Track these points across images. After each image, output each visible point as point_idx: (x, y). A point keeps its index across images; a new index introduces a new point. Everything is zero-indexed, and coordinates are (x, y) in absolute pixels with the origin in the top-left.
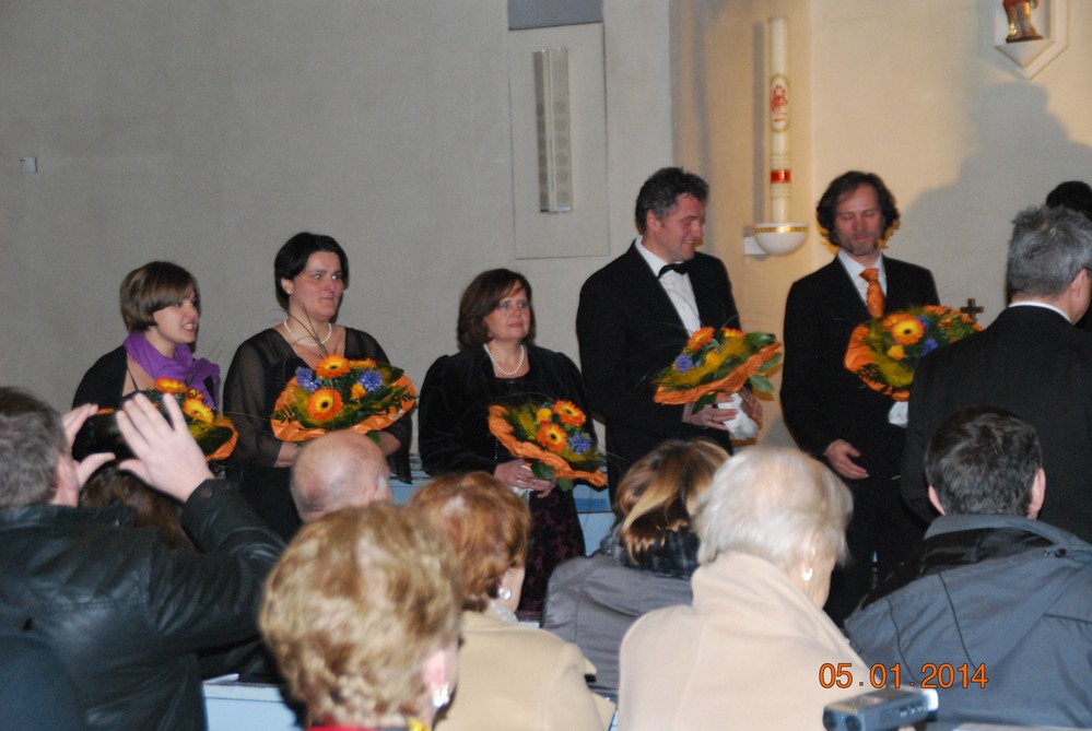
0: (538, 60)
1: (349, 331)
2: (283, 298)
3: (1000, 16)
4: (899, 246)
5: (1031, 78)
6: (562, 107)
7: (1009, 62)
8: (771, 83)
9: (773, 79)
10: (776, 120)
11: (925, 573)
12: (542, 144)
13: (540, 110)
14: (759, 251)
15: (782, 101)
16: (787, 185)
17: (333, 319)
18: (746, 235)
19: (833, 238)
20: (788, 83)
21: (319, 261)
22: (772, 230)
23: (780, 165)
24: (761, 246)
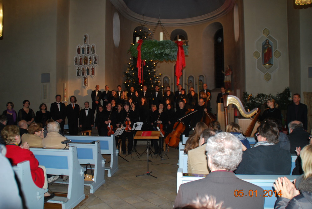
0: (44, 85)
1: (30, 109)
2: (24, 106)
3: (84, 84)
4: (76, 103)
5: (86, 89)
6: (46, 89)
7: (84, 88)
12: (44, 93)
13: (44, 90)
15: (66, 90)
16: (66, 97)
17: (28, 107)
19: (71, 102)
20: (66, 88)
21: (27, 102)
23: (65, 95)
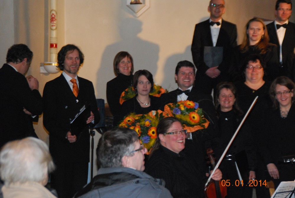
5: (138, 17)
7: (131, 11)
8: (51, 13)
9: (52, 11)
10: (52, 26)
11: (94, 189)
14: (45, 72)
15: (54, 19)
16: (56, 49)
18: (41, 66)
20: (56, 13)
22: (51, 64)
23: (54, 42)
24: (46, 70)
